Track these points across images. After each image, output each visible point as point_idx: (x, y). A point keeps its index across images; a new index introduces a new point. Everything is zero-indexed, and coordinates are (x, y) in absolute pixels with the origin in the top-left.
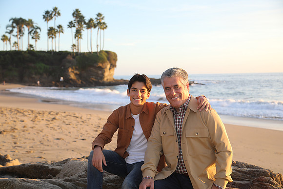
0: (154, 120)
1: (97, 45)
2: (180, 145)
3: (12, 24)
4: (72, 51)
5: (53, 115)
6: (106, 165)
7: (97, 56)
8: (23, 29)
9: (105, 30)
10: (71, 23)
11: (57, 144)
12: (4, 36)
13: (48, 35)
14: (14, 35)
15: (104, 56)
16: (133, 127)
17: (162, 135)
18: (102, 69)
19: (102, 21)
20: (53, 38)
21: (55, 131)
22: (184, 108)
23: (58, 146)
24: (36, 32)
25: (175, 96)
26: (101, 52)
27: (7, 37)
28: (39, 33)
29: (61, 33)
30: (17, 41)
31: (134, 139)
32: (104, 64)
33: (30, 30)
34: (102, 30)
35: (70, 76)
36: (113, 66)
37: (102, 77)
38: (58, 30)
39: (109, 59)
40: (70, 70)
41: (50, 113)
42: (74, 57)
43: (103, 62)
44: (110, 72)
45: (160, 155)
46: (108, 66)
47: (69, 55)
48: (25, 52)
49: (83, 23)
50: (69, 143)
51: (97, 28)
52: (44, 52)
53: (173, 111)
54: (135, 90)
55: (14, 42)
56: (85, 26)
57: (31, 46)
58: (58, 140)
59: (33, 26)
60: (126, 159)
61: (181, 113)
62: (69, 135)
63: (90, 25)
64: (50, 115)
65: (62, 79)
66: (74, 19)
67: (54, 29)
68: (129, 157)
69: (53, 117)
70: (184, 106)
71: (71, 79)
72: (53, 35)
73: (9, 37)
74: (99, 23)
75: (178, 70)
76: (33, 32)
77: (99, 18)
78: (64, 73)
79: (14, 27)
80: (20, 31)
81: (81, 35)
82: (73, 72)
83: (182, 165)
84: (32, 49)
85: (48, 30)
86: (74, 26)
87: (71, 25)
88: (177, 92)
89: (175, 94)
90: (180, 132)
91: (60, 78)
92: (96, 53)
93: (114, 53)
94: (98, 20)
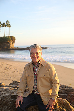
1: (7, 34)
15: (10, 38)
17: (27, 76)
19: (9, 24)
26: (9, 36)
34: (9, 28)
36: (14, 42)
39: (12, 39)
44: (12, 45)
46: (12, 42)
51: (7, 27)
53: (33, 65)
63: (4, 25)
83: (37, 90)
90: (36, 75)
92: (7, 37)
93: (14, 37)
94: (7, 23)
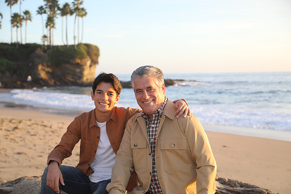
0: (124, 129)
1: (75, 37)
2: (154, 160)
4: (42, 43)
5: (14, 123)
6: (64, 184)
7: (75, 50)
9: (84, 17)
10: (41, 8)
11: (18, 160)
13: (12, 23)
15: (83, 50)
16: (99, 137)
17: (133, 147)
18: (80, 66)
19: (81, 7)
20: (18, 27)
21: (16, 144)
22: (159, 115)
23: (18, 163)
25: (148, 100)
26: (79, 45)
29: (28, 21)
31: (99, 152)
32: (83, 61)
34: (80, 18)
35: (40, 75)
36: (95, 62)
37: (81, 76)
38: (25, 17)
39: (89, 54)
40: (40, 67)
41: (10, 121)
42: (45, 51)
43: (82, 58)
44: (90, 70)
45: (131, 172)
46: (89, 63)
47: (39, 49)
49: (56, 9)
50: (33, 158)
51: (74, 15)
52: (6, 44)
53: (146, 119)
54: (101, 92)
56: (59, 12)
58: (19, 155)
60: (90, 177)
61: (155, 120)
62: (34, 148)
63: (66, 11)
64: (10, 124)
65: (30, 78)
66: (45, 3)
67: (20, 16)
68: (93, 174)
69: (14, 126)
70: (158, 113)
71: (42, 79)
72: (18, 23)
74: (77, 9)
75: (152, 69)
77: (76, 2)
78: (33, 70)
81: (54, 24)
82: (44, 70)
83: (156, 184)
85: (12, 17)
86: (45, 12)
87: (41, 10)
88: (150, 95)
89: (148, 97)
90: (155, 143)
91: (27, 78)
92: (73, 46)
93: (96, 47)
94: (75, 5)
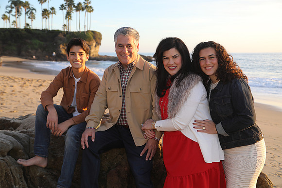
1: (85, 26)
3: (11, 5)
4: (63, 30)
5: (40, 82)
7: (85, 35)
8: (20, 10)
9: (91, 12)
12: (4, 15)
13: (43, 16)
14: (12, 15)
15: (91, 35)
16: (74, 86)
17: (107, 90)
19: (89, 5)
20: (46, 18)
24: (32, 13)
25: (126, 54)
26: (88, 31)
27: (7, 16)
28: (35, 14)
30: (15, 20)
32: (90, 42)
33: (27, 11)
34: (89, 13)
35: (61, 52)
36: (98, 44)
38: (51, 11)
39: (94, 38)
40: (61, 46)
41: (38, 81)
42: (65, 36)
43: (90, 40)
44: (95, 49)
46: (94, 44)
47: (61, 34)
48: (22, 30)
49: (72, 6)
51: (85, 11)
52: (39, 30)
53: (120, 69)
55: (13, 21)
56: (74, 8)
57: (28, 25)
59: (29, 8)
61: (128, 70)
63: (79, 8)
66: (65, 2)
67: (48, 11)
70: (132, 65)
71: (62, 54)
72: (46, 15)
73: (8, 16)
74: (87, 7)
76: (29, 12)
77: (86, 2)
78: (56, 49)
79: (13, 8)
80: (18, 11)
81: (71, 17)
82: (64, 48)
84: (28, 27)
85: (43, 11)
86: (65, 9)
87: (62, 7)
89: (127, 52)
92: (84, 32)
93: (99, 33)
94: (85, 4)
